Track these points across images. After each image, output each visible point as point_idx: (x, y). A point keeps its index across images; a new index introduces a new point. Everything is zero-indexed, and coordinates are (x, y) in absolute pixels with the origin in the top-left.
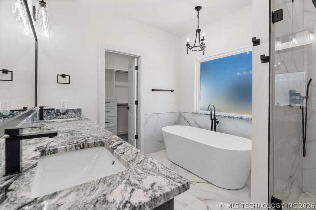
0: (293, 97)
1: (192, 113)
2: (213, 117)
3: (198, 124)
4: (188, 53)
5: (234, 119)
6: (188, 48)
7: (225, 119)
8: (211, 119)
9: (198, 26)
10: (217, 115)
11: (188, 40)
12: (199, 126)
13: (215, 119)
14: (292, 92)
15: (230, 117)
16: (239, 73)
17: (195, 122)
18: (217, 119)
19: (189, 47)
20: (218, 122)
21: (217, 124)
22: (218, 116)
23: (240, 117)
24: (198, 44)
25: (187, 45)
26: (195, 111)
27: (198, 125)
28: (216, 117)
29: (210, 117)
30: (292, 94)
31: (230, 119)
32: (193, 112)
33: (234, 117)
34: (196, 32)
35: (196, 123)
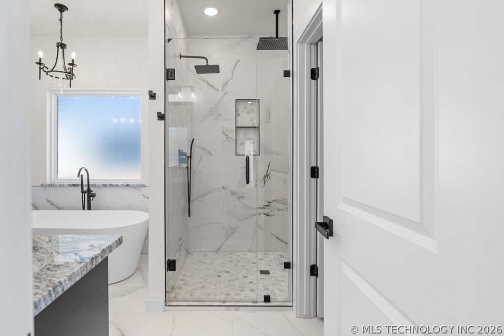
0: (181, 157)
1: (42, 185)
2: (85, 189)
3: (55, 203)
4: (40, 79)
5: (117, 188)
6: (40, 68)
7: (104, 189)
8: (83, 192)
9: (61, 36)
10: (91, 185)
11: (41, 54)
12: (57, 207)
13: (89, 190)
14: (181, 152)
15: (112, 186)
16: (115, 120)
17: (49, 201)
18: (92, 191)
19: (43, 69)
20: (94, 195)
21: (92, 198)
22: (95, 186)
23: (126, 184)
24: (60, 67)
25: (40, 64)
26: (48, 182)
27: (55, 206)
28: (90, 187)
29: (80, 188)
30: (181, 153)
31: (112, 189)
32: (44, 183)
33: (117, 186)
34: (58, 47)
35: (49, 203)
